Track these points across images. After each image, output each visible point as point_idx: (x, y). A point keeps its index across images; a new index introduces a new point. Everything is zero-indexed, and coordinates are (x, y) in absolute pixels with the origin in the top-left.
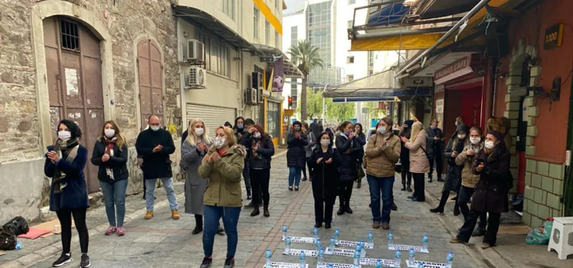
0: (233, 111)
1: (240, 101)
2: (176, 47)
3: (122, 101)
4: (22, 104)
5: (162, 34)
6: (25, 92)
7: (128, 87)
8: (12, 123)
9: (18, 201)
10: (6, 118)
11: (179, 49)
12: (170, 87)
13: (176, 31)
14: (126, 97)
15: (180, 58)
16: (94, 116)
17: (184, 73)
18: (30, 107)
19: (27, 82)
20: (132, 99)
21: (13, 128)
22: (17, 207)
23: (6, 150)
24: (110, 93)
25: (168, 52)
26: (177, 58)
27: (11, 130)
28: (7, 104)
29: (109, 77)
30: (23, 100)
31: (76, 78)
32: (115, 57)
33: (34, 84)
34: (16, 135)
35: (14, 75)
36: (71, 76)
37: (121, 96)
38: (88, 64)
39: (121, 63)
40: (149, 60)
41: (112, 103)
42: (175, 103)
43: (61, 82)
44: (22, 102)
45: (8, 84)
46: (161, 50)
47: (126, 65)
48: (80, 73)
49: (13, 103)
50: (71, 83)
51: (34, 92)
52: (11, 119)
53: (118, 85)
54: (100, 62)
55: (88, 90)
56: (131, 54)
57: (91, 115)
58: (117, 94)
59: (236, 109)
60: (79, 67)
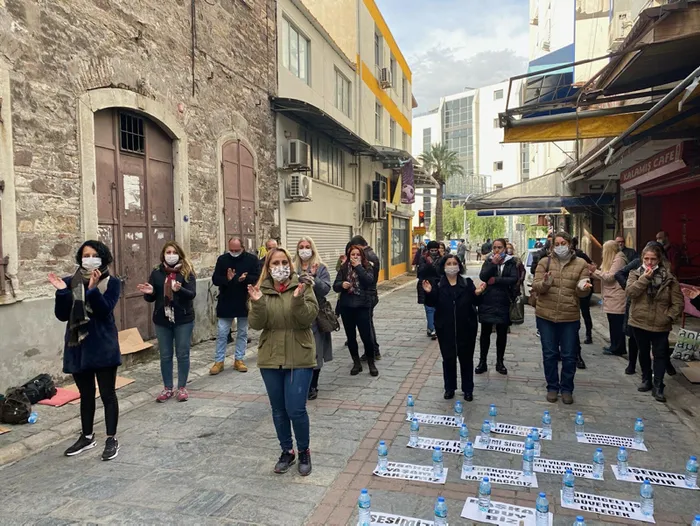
0: (348, 229)
1: (357, 217)
2: (274, 149)
3: (199, 218)
4: (59, 221)
5: (256, 133)
6: (65, 206)
7: (209, 199)
8: (44, 247)
9: (45, 353)
10: (35, 239)
11: (278, 151)
12: (265, 200)
13: (275, 130)
14: (206, 212)
15: (280, 164)
16: (161, 236)
17: (284, 182)
18: (71, 225)
19: (68, 192)
20: (214, 215)
21: (45, 253)
22: (43, 361)
23: (33, 282)
24: (184, 207)
25: (263, 155)
26: (275, 163)
27: (41, 256)
28: (37, 221)
29: (183, 187)
30: (61, 216)
31: (138, 188)
32: (191, 160)
33: (79, 195)
34: (48, 262)
35: (50, 183)
36: (131, 185)
37: (198, 211)
38: (155, 170)
39: (200, 169)
40: (238, 166)
41: (186, 220)
42: (272, 220)
43: (117, 192)
44: (60, 218)
45: (40, 195)
46: (255, 153)
47: (207, 171)
48: (144, 182)
49: (46, 219)
50: (131, 194)
51: (78, 205)
52: (43, 240)
53: (194, 196)
54: (171, 166)
55: (155, 202)
56: (213, 157)
57: (156, 235)
58: (193, 208)
59: (351, 227)
60: (142, 173)
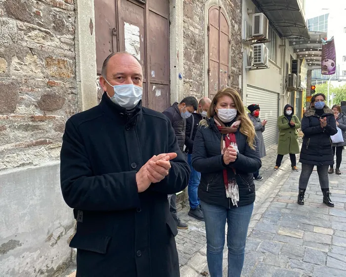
0: (276, 96)
1: (282, 87)
2: (240, 23)
3: (190, 77)
4: (48, 64)
5: (230, 5)
6: (55, 44)
7: (198, 59)
8: (26, 97)
9: (28, 242)
10: (13, 85)
11: (243, 24)
12: (234, 66)
13: (241, 7)
14: (195, 72)
15: (244, 36)
16: (158, 93)
18: (64, 71)
19: (59, 27)
20: (201, 76)
21: (28, 106)
22: (26, 254)
23: (9, 146)
24: (179, 64)
25: (234, 27)
26: (240, 35)
27: (21, 109)
28: (15, 60)
29: (179, 44)
30: (51, 58)
31: (138, 39)
32: (186, 19)
33: (74, 33)
34: (33, 118)
35: (35, 10)
36: (131, 34)
37: (190, 70)
38: (154, 23)
39: (191, 28)
40: (219, 30)
41: (180, 77)
42: (238, 85)
43: (118, 40)
44: (49, 60)
45: (20, 23)
46: (230, 23)
47: (197, 31)
48: (144, 33)
49: (28, 59)
50: (132, 45)
51: (73, 45)
52: (24, 88)
53: (187, 55)
54: (168, 22)
55: (153, 59)
56: (202, 19)
57: (154, 92)
58: (186, 67)
59: (278, 94)
60: (143, 24)
